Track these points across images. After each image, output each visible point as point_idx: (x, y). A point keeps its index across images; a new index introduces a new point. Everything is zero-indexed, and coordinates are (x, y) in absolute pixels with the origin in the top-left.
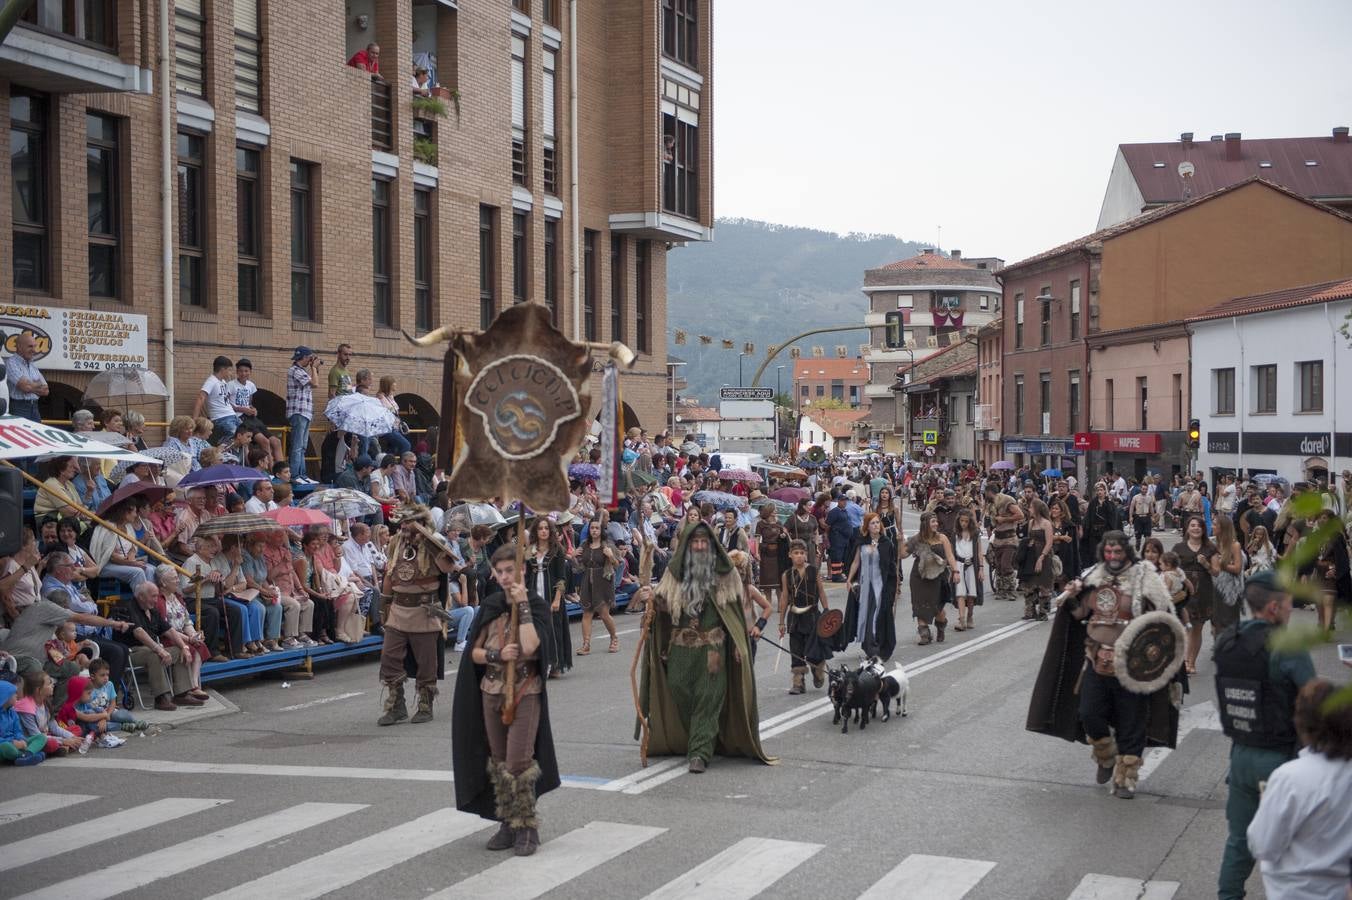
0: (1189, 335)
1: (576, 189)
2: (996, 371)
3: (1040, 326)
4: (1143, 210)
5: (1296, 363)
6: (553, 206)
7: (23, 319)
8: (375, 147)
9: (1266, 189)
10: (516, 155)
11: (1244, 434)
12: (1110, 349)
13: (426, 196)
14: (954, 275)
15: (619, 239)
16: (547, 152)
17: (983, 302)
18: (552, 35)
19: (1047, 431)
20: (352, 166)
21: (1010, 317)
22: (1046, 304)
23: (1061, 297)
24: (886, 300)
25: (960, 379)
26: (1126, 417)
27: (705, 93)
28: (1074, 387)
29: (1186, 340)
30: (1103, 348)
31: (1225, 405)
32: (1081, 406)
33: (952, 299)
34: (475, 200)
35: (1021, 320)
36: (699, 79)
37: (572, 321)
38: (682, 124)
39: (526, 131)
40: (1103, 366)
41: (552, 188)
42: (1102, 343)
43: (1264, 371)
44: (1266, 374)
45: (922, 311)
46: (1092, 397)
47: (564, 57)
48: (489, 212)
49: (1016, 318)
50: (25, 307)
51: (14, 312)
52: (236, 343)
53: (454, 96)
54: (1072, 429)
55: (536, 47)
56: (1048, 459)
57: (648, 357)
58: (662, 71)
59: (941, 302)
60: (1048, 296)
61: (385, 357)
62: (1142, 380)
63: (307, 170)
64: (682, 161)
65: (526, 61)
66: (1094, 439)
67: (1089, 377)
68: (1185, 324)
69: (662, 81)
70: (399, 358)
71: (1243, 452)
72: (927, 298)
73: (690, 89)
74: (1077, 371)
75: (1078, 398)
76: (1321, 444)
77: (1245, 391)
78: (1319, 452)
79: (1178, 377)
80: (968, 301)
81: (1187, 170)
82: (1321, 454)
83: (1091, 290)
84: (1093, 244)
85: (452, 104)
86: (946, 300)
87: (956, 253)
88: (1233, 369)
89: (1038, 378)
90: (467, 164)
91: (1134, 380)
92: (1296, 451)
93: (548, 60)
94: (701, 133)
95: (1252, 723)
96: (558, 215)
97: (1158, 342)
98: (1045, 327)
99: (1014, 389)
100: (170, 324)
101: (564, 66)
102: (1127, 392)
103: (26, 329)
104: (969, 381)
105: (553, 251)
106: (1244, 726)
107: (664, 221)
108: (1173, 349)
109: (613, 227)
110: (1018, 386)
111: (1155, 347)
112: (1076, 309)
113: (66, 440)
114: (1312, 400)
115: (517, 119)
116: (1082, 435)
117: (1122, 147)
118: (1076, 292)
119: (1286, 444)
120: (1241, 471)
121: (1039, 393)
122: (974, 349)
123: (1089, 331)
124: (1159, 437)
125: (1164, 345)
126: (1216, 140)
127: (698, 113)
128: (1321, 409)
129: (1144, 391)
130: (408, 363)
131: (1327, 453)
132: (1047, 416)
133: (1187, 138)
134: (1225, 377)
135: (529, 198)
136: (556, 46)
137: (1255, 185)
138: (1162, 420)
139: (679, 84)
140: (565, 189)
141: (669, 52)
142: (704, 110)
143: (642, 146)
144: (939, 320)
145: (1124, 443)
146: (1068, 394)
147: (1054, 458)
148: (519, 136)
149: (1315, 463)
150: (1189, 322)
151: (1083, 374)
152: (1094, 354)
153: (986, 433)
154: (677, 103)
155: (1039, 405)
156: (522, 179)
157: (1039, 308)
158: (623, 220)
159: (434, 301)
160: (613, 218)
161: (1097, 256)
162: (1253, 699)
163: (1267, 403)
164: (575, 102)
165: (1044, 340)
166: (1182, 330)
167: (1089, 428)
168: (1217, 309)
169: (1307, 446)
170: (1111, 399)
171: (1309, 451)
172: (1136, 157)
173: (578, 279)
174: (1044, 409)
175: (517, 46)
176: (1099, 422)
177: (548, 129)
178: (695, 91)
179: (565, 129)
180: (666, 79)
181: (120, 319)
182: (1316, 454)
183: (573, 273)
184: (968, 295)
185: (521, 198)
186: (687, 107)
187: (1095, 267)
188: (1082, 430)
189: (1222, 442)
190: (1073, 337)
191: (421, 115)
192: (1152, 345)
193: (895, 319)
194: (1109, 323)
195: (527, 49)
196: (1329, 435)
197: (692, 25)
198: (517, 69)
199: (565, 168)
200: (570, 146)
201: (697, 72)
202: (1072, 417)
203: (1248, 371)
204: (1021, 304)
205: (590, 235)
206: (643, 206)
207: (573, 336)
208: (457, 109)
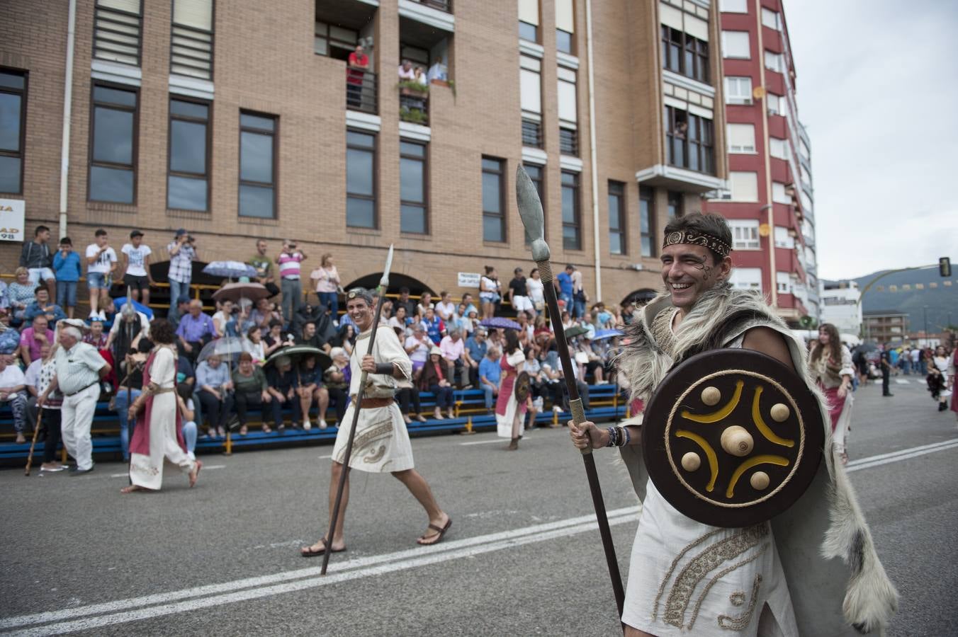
1: (594, 152)
6: (570, 163)
8: (348, 109)
13: (416, 145)
15: (649, 190)
16: (565, 129)
18: (572, 61)
20: (321, 119)
27: (717, 98)
34: (475, 151)
36: (712, 89)
37: (593, 236)
38: (697, 117)
39: (542, 115)
41: (568, 150)
47: (582, 73)
48: (494, 161)
52: (164, 228)
53: (450, 85)
55: (550, 65)
58: (666, 79)
61: (360, 246)
63: (274, 121)
64: (697, 139)
65: (542, 73)
69: (668, 86)
70: (380, 248)
73: (703, 95)
85: (447, 90)
90: (466, 128)
93: (567, 75)
94: (715, 123)
96: (576, 168)
100: (63, 208)
101: (583, 77)
107: (670, 171)
109: (640, 180)
115: (533, 106)
127: (713, 110)
135: (542, 155)
136: (573, 66)
139: (688, 90)
140: (584, 153)
141: (682, 71)
142: (719, 109)
154: (688, 102)
156: (534, 142)
158: (643, 175)
159: (429, 214)
160: (639, 174)
164: (593, 101)
175: (532, 65)
177: (567, 116)
178: (708, 96)
179: (585, 120)
180: (673, 85)
185: (534, 155)
186: (699, 106)
195: (543, 66)
198: (532, 78)
199: (584, 140)
200: (589, 126)
201: (711, 85)
205: (616, 187)
207: (594, 245)
208: (454, 93)
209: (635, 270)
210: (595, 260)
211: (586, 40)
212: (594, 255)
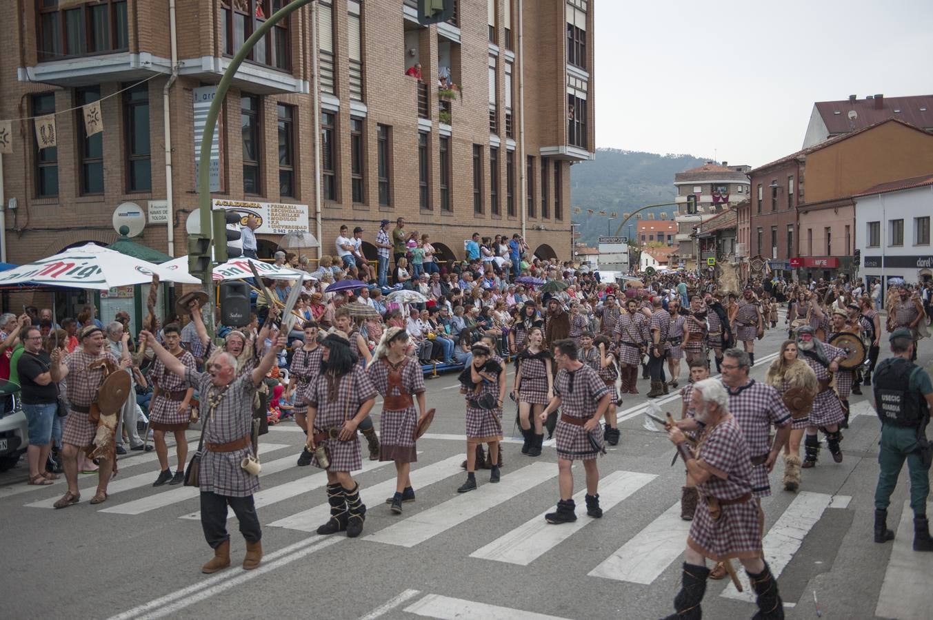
0: (854, 204)
1: (523, 134)
2: (747, 225)
3: (771, 201)
4: (828, 138)
5: (915, 218)
6: (511, 144)
7: (249, 208)
8: (419, 116)
9: (897, 124)
10: (491, 118)
11: (885, 257)
12: (810, 213)
13: (446, 141)
14: (723, 175)
15: (545, 160)
16: (508, 116)
17: (740, 189)
18: (510, 55)
19: (775, 257)
20: (408, 126)
21: (755, 196)
22: (775, 189)
23: (783, 185)
24: (687, 189)
25: (728, 230)
26: (819, 249)
27: (590, 82)
28: (790, 233)
29: (852, 208)
30: (806, 212)
31: (874, 242)
32: (794, 244)
33: (723, 188)
34: (470, 142)
35: (761, 198)
36: (587, 75)
37: (521, 204)
38: (578, 99)
39: (496, 105)
40: (806, 222)
41: (510, 135)
42: (805, 209)
43: (896, 224)
44: (897, 225)
45: (707, 194)
46: (800, 238)
47: (516, 66)
48: (478, 148)
49: (758, 197)
50: (249, 203)
51: (244, 205)
52: (352, 219)
53: (460, 89)
54: (789, 255)
55: (501, 61)
56: (776, 272)
57: (560, 222)
58: (568, 71)
59: (716, 190)
60: (776, 185)
62: (828, 229)
63: (386, 129)
64: (578, 119)
65: (496, 69)
66: (801, 261)
67: (798, 228)
68: (852, 198)
69: (567, 77)
70: (433, 224)
72: (709, 187)
73: (582, 80)
74: (792, 225)
75: (792, 240)
76: (929, 261)
77: (885, 234)
78: (927, 266)
79: (848, 227)
80: (732, 189)
81: (853, 115)
82: (929, 267)
83: (799, 181)
84: (801, 157)
85: (459, 92)
86: (719, 188)
87: (725, 163)
88: (879, 222)
89: (770, 228)
90: (466, 123)
91: (824, 229)
92: (914, 266)
93: (508, 68)
94: (588, 104)
95: (897, 414)
96: (513, 149)
97: (836, 208)
98: (774, 202)
99: (757, 235)
100: (319, 209)
101: (516, 70)
102: (819, 236)
103: (250, 214)
104: (733, 231)
105: (511, 167)
106: (893, 415)
107: (569, 150)
108: (845, 212)
109: (542, 154)
110: (759, 234)
111: (835, 211)
112: (791, 192)
113: (270, 268)
114: (923, 239)
115: (492, 99)
116: (794, 259)
117: (817, 104)
118: (791, 182)
119: (910, 262)
120: (883, 277)
121: (771, 237)
122: (735, 214)
123: (798, 203)
124: (837, 260)
125: (840, 210)
126: (869, 98)
127: (587, 93)
128: (929, 243)
129: (829, 235)
130: (437, 227)
132: (775, 249)
133: (853, 98)
134: (874, 226)
135: (498, 140)
136: (512, 60)
137: (892, 123)
138: (839, 250)
139: (576, 78)
140: (517, 135)
141: (571, 61)
142: (590, 91)
143: (557, 111)
144: (716, 199)
145: (818, 263)
146: (786, 237)
147: (779, 271)
148: (493, 108)
149: (925, 272)
150: (854, 197)
151: (796, 227)
152: (801, 215)
153: (741, 258)
154: (575, 88)
155: (771, 244)
156: (495, 130)
157: (771, 191)
158: (547, 150)
159: (450, 195)
160: (542, 149)
161: (803, 163)
162: (899, 401)
163: (898, 240)
164: (522, 89)
165: (774, 209)
166: (851, 202)
167: (798, 255)
168: (870, 190)
169: (921, 263)
170: (810, 239)
171: (922, 266)
172: (825, 110)
173: (524, 181)
174: (773, 246)
175: (492, 62)
176: (804, 252)
177: (508, 104)
178: (585, 81)
179: (517, 104)
180: (569, 75)
181: (295, 208)
182: (925, 267)
183: (521, 178)
184: (732, 185)
185: (494, 140)
186: (581, 90)
187: (802, 168)
188: (794, 256)
189: (873, 261)
190: (790, 206)
191: (443, 99)
192: (833, 210)
193: (693, 199)
194: (809, 199)
195: (497, 63)
197: (583, 46)
198: (492, 73)
199: (517, 124)
200: (520, 112)
201: (586, 71)
202: (789, 249)
203: (887, 223)
204: (761, 189)
205: (530, 159)
206: (557, 143)
207: (521, 211)
208: (461, 95)
209: (539, 229)
210: (522, 224)
211: (519, 36)
212: (521, 220)
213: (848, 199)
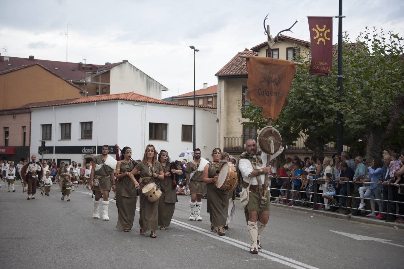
0: (30, 113)
5: (80, 122)
11: (56, 147)
29: (29, 115)
31: (46, 137)
43: (64, 126)
62: (6, 128)
68: (29, 108)
71: (56, 153)
76: (92, 150)
77: (56, 132)
78: (90, 152)
79: (24, 127)
81: (7, 59)
82: (92, 153)
88: (51, 125)
91: (3, 128)
92: (81, 153)
97: (15, 115)
108: (22, 118)
111: (13, 117)
114: (87, 135)
120: (54, 160)
124: (14, 148)
125: (18, 117)
128: (92, 138)
129: (7, 132)
131: (94, 152)
134: (46, 127)
137: (37, 66)
138: (16, 143)
149: (88, 156)
150: (30, 108)
163: (66, 136)
169: (84, 150)
171: (86, 152)
182: (89, 153)
189: (45, 150)
192: (12, 116)
196: (95, 147)
203: (57, 125)
213: (26, 109)
